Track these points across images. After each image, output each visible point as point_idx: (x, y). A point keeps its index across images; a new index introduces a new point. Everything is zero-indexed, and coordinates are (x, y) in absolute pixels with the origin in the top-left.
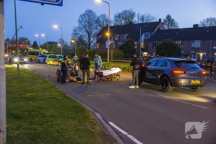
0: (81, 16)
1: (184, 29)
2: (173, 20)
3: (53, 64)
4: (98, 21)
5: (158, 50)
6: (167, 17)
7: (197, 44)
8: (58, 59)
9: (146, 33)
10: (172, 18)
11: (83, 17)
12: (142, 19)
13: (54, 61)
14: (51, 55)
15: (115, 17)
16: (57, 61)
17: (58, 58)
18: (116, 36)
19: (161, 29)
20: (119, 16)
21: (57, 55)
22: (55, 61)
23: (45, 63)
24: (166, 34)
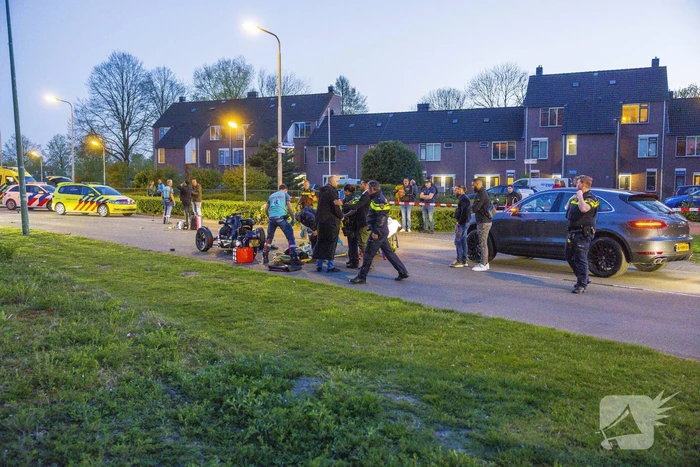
0: (98, 70)
1: (395, 114)
2: (354, 91)
3: (77, 211)
4: (147, 86)
5: (370, 167)
6: (338, 83)
7: (432, 152)
8: (97, 196)
9: (299, 123)
10: (351, 85)
11: (105, 71)
12: (271, 86)
13: (81, 201)
14: (66, 184)
15: (197, 76)
16: (92, 202)
17: (94, 192)
18: (213, 129)
19: (337, 113)
20: (209, 75)
21: (91, 186)
22: (86, 202)
23: (51, 210)
24: (352, 125)
